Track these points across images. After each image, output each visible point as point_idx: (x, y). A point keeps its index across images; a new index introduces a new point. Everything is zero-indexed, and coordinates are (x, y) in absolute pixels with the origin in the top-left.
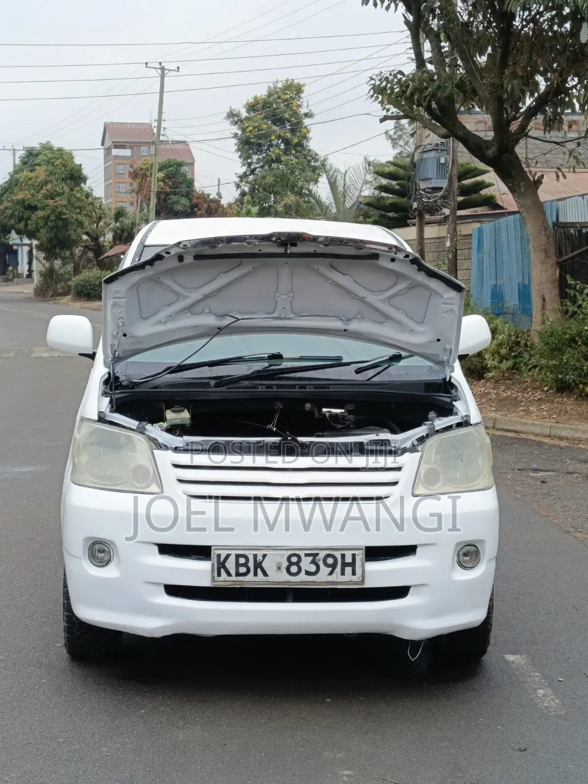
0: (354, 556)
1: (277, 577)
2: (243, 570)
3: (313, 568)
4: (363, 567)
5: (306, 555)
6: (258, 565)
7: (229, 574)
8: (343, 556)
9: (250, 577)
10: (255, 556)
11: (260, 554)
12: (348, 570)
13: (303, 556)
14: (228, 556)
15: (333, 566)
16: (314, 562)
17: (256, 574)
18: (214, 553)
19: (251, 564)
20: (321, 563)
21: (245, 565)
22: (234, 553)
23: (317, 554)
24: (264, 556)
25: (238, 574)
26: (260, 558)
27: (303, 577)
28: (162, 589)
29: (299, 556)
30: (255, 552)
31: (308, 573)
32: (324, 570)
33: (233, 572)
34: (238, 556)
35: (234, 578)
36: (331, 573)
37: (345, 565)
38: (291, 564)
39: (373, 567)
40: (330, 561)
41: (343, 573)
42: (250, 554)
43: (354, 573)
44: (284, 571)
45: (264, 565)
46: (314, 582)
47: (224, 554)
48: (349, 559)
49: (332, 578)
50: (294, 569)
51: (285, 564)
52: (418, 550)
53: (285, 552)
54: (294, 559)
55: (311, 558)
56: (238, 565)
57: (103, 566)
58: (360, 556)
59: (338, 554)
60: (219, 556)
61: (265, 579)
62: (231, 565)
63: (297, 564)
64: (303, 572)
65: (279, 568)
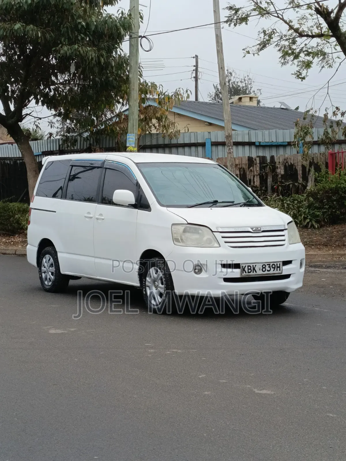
0: (280, 264)
1: (260, 272)
2: (250, 271)
3: (269, 269)
4: (282, 268)
5: (267, 265)
6: (254, 269)
7: (246, 273)
8: (277, 264)
9: (252, 273)
10: (253, 266)
11: (254, 265)
12: (278, 269)
13: (266, 265)
14: (245, 266)
15: (274, 268)
16: (269, 267)
17: (253, 272)
18: (241, 265)
19: (252, 269)
20: (271, 267)
21: (250, 269)
22: (247, 265)
23: (270, 264)
24: (256, 266)
25: (248, 272)
26: (254, 266)
27: (266, 272)
28: (222, 280)
29: (265, 265)
30: (253, 265)
31: (268, 271)
32: (272, 269)
33: (247, 272)
34: (248, 266)
35: (247, 274)
36: (274, 270)
37: (278, 267)
38: (263, 268)
39: (285, 268)
40: (274, 266)
41: (277, 270)
42: (251, 265)
43: (280, 270)
44: (261, 270)
45: (255, 269)
46: (269, 274)
47: (244, 265)
48: (278, 266)
49: (274, 272)
50: (264, 270)
51: (261, 268)
52: (293, 262)
53: (261, 264)
54: (264, 266)
55: (268, 266)
56: (248, 269)
57: (199, 274)
58: (281, 263)
59: (275, 264)
60: (243, 266)
61: (256, 273)
62: (246, 269)
63: (265, 268)
64: (267, 270)
65: (260, 270)
